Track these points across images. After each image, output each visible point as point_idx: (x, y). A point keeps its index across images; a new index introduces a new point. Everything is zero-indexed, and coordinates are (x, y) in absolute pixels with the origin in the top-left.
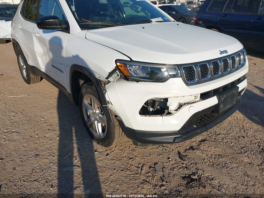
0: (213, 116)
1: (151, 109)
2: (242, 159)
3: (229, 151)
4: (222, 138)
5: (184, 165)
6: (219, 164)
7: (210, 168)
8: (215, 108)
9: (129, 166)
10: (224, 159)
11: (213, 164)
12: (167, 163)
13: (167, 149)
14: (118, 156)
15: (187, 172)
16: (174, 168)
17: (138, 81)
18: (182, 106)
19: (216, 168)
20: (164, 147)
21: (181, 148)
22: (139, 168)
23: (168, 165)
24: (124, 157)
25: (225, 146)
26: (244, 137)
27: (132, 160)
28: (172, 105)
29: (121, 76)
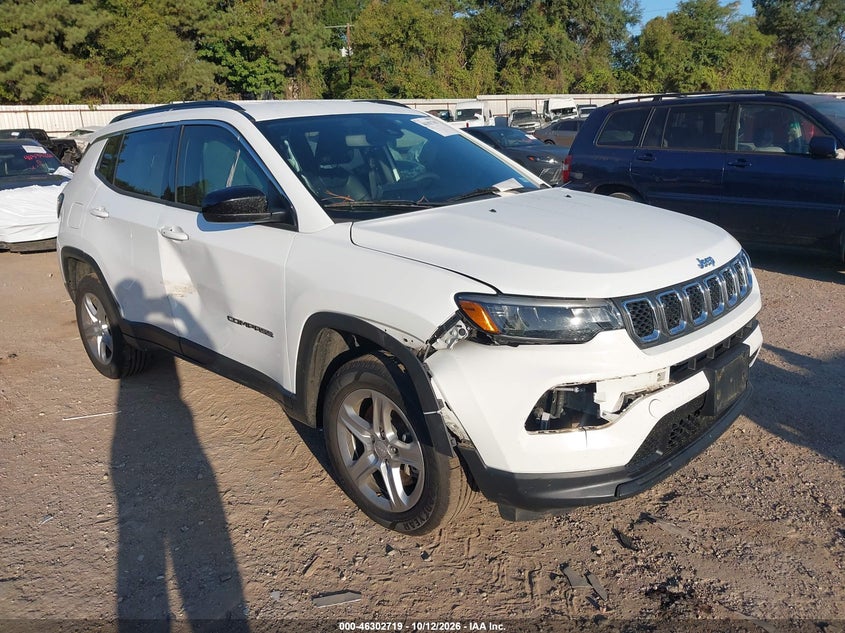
0: (697, 424)
1: (546, 417)
2: (782, 534)
3: (744, 517)
4: (716, 487)
5: (640, 563)
6: (729, 551)
7: (709, 564)
8: (702, 404)
9: (495, 578)
10: (737, 538)
11: (714, 553)
12: (593, 561)
13: (582, 526)
14: (455, 557)
15: (653, 579)
16: (616, 572)
17: (515, 344)
18: (630, 401)
19: (725, 562)
20: (573, 521)
21: (617, 519)
22: (523, 580)
23: (599, 566)
24: (473, 557)
25: (730, 505)
26: (771, 480)
27: (496, 563)
28: (607, 401)
29: (470, 332)
